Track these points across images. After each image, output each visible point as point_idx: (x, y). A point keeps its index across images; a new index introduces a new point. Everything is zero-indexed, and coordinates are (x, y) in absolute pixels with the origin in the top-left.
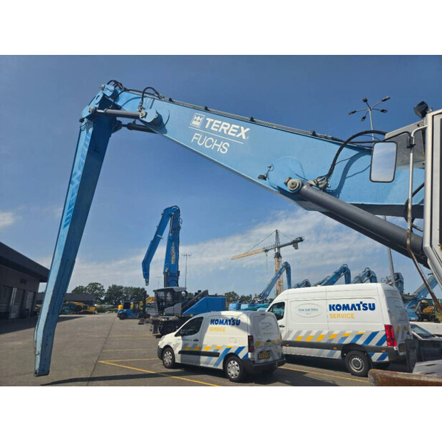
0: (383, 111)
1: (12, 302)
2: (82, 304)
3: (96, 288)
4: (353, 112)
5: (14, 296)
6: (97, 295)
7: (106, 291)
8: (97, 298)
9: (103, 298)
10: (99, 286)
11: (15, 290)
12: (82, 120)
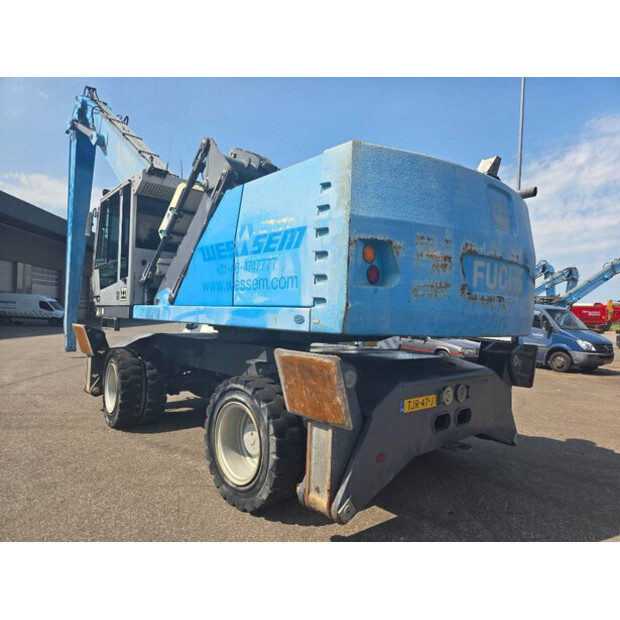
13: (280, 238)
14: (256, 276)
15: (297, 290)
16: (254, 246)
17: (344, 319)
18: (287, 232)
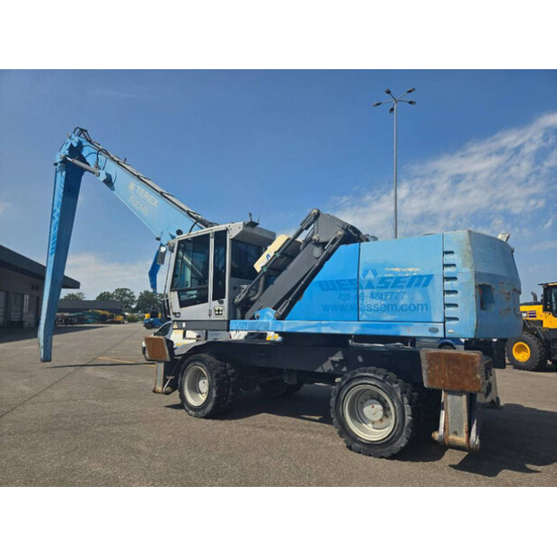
0: (411, 103)
1: (25, 310)
2: (107, 313)
3: (125, 295)
4: (378, 104)
5: (26, 303)
6: (126, 302)
7: (137, 298)
8: (127, 306)
9: (134, 306)
10: (128, 292)
11: (27, 297)
12: (56, 164)
13: (408, 280)
14: (383, 302)
15: (427, 312)
16: (380, 283)
17: (476, 330)
18: (414, 277)
